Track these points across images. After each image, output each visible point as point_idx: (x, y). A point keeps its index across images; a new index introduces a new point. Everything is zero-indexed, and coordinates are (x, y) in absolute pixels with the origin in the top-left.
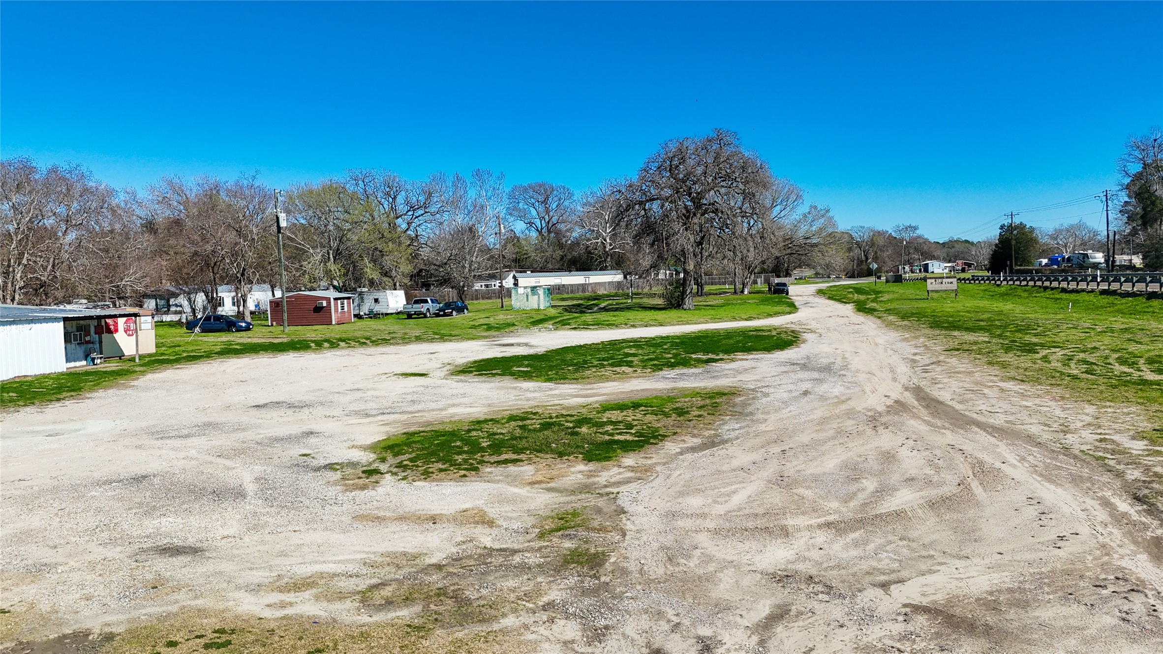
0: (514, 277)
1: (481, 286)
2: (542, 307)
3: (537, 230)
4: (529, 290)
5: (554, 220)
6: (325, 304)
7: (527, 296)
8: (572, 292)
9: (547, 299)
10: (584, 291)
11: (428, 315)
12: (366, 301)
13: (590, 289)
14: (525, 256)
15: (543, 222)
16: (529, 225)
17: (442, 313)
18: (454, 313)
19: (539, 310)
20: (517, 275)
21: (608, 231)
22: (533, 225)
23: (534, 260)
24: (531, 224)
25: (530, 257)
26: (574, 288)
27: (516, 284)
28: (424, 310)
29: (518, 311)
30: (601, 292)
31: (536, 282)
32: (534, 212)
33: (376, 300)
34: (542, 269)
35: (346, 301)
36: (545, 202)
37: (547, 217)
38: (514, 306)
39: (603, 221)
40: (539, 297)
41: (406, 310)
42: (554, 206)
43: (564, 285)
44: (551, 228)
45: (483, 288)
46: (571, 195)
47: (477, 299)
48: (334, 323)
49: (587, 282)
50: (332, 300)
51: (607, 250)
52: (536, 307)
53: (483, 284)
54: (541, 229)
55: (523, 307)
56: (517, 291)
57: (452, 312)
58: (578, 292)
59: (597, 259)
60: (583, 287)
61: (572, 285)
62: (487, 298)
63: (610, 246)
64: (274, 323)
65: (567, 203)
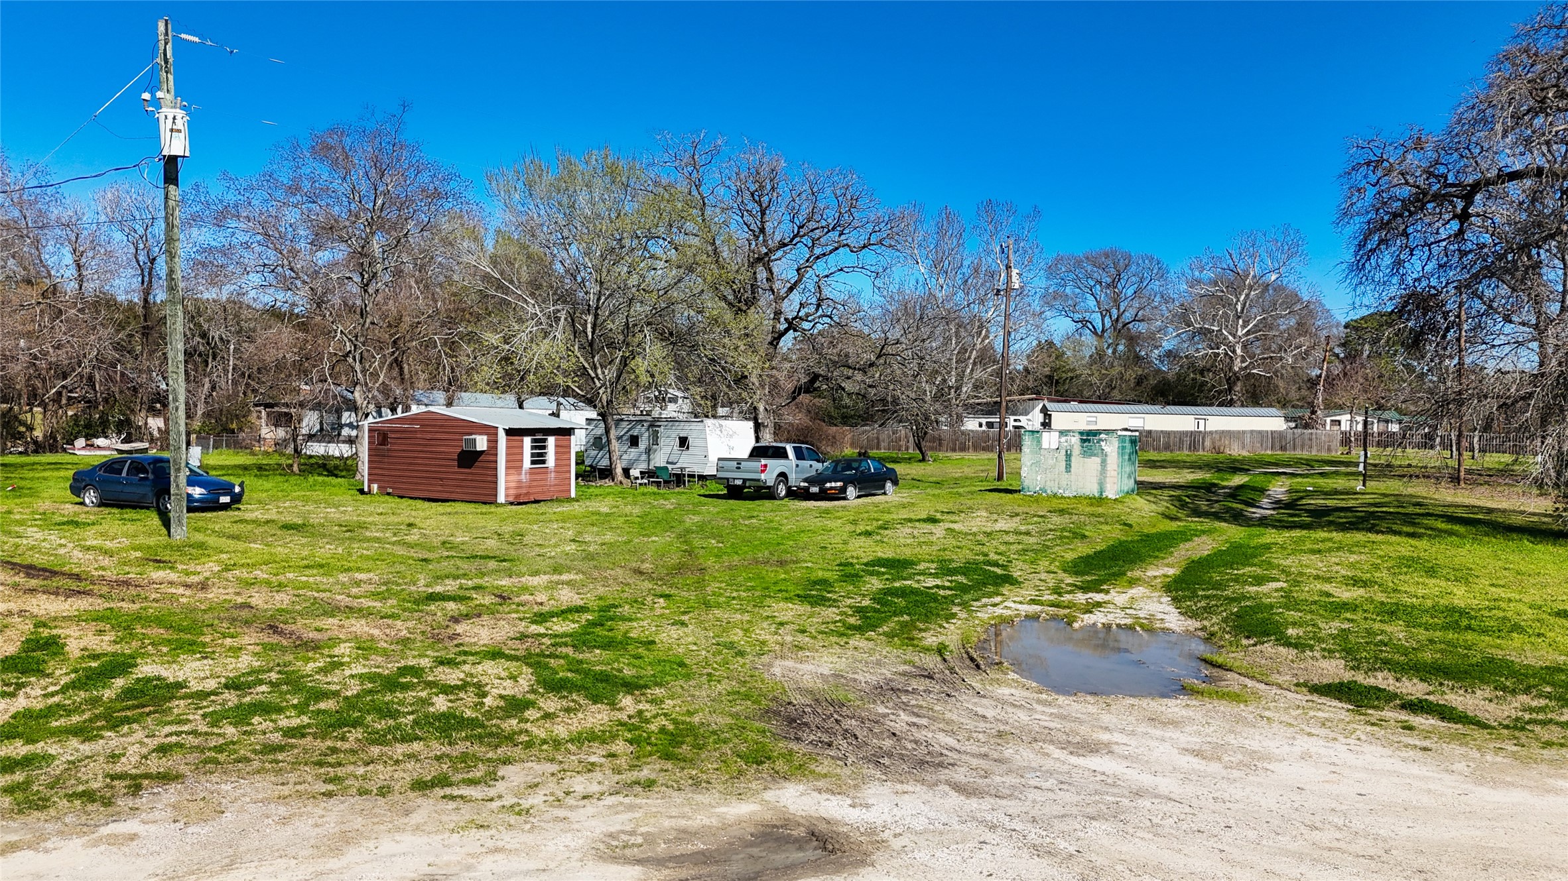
0: (1044, 411)
1: (981, 425)
2: (1111, 493)
3: (1095, 333)
4: (1075, 440)
5: (1128, 316)
6: (482, 443)
7: (1068, 456)
8: (1167, 447)
9: (1128, 469)
10: (1193, 446)
11: (782, 490)
12: (662, 441)
13: (1208, 443)
14: (1070, 374)
15: (1107, 319)
16: (1080, 325)
17: (814, 490)
18: (851, 491)
19: (1100, 500)
20: (1049, 406)
21: (1239, 333)
22: (1088, 324)
23: (1085, 382)
24: (1084, 322)
25: (1078, 377)
26: (1170, 440)
27: (1046, 424)
28: (769, 478)
29: (1036, 498)
30: (1236, 451)
31: (1089, 423)
32: (1092, 302)
33: (683, 442)
34: (1103, 397)
35: (551, 441)
36: (1113, 285)
37: (1115, 312)
38: (1026, 483)
39: (1231, 314)
40: (1104, 463)
41: (720, 475)
42: (1130, 292)
43: (1150, 432)
44: (1121, 329)
45: (984, 428)
46: (1162, 274)
47: (963, 448)
48: (501, 498)
49: (1202, 428)
50: (502, 438)
51: (1236, 369)
52: (1092, 489)
53: (984, 421)
54: (1103, 331)
55: (1052, 488)
56: (1039, 442)
57: (843, 490)
58: (1180, 449)
59: (1214, 386)
60: (1194, 439)
61: (1167, 434)
62: (984, 449)
63: (1242, 362)
64: (375, 487)
65: (1156, 285)
